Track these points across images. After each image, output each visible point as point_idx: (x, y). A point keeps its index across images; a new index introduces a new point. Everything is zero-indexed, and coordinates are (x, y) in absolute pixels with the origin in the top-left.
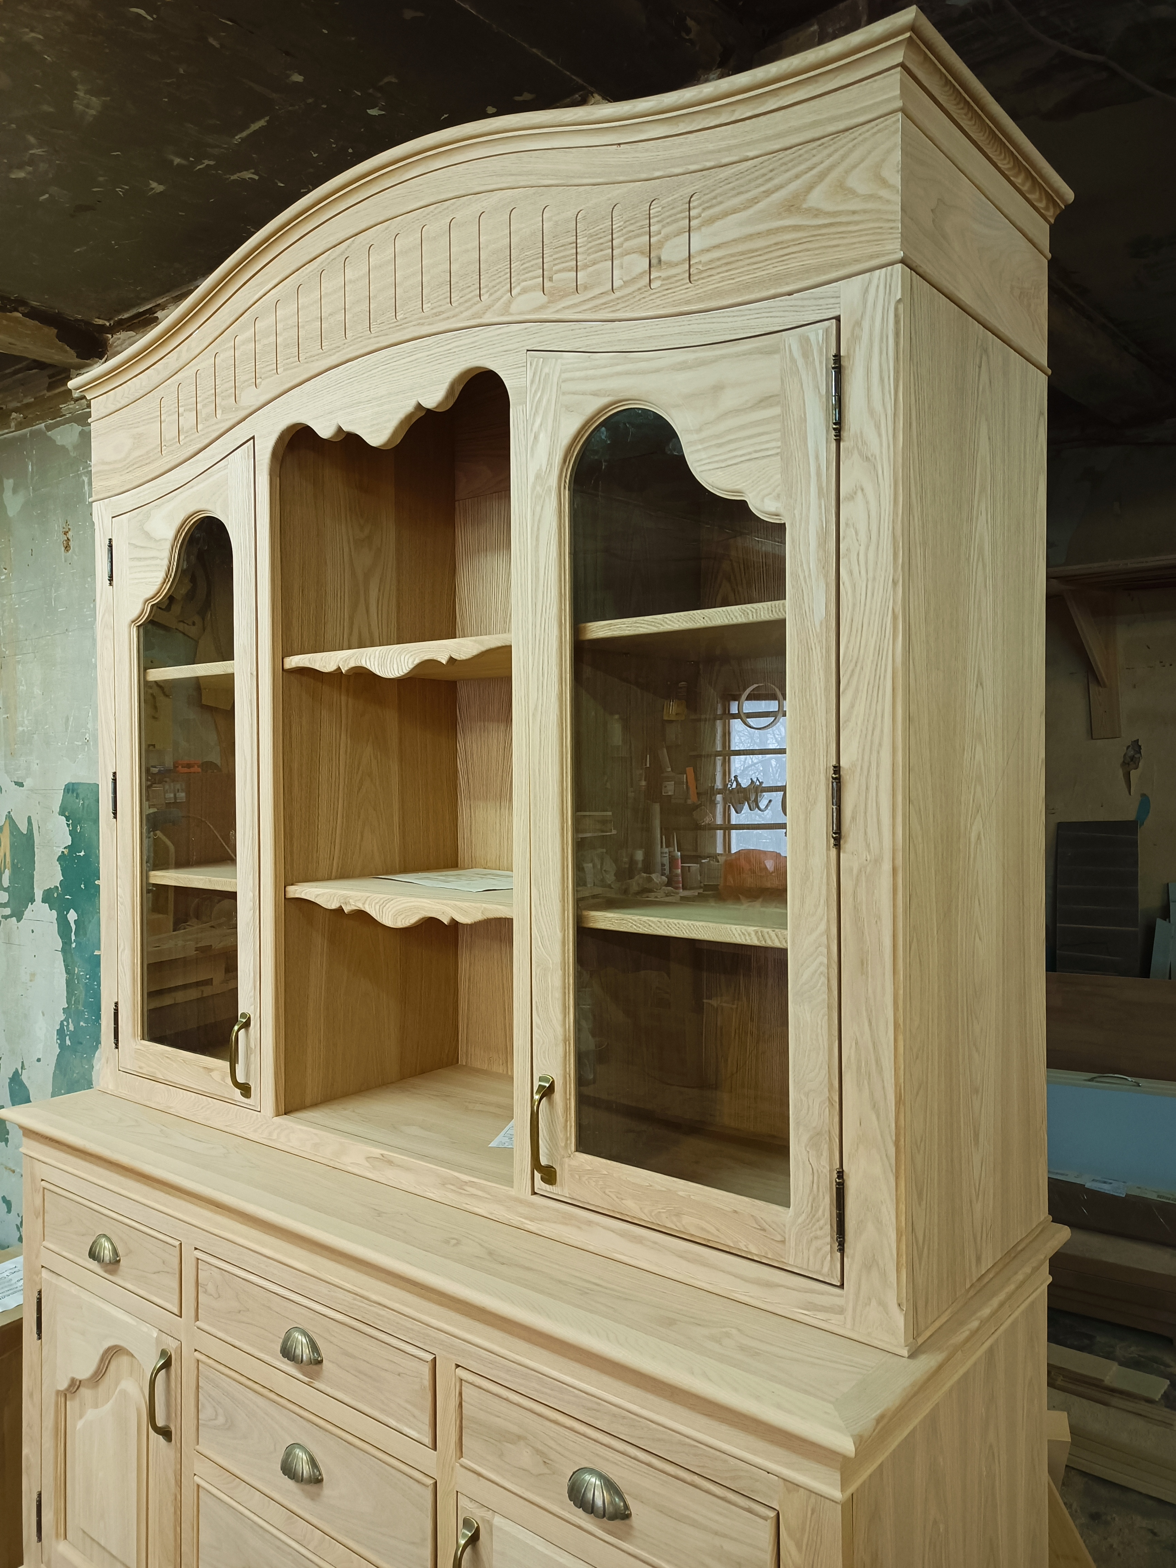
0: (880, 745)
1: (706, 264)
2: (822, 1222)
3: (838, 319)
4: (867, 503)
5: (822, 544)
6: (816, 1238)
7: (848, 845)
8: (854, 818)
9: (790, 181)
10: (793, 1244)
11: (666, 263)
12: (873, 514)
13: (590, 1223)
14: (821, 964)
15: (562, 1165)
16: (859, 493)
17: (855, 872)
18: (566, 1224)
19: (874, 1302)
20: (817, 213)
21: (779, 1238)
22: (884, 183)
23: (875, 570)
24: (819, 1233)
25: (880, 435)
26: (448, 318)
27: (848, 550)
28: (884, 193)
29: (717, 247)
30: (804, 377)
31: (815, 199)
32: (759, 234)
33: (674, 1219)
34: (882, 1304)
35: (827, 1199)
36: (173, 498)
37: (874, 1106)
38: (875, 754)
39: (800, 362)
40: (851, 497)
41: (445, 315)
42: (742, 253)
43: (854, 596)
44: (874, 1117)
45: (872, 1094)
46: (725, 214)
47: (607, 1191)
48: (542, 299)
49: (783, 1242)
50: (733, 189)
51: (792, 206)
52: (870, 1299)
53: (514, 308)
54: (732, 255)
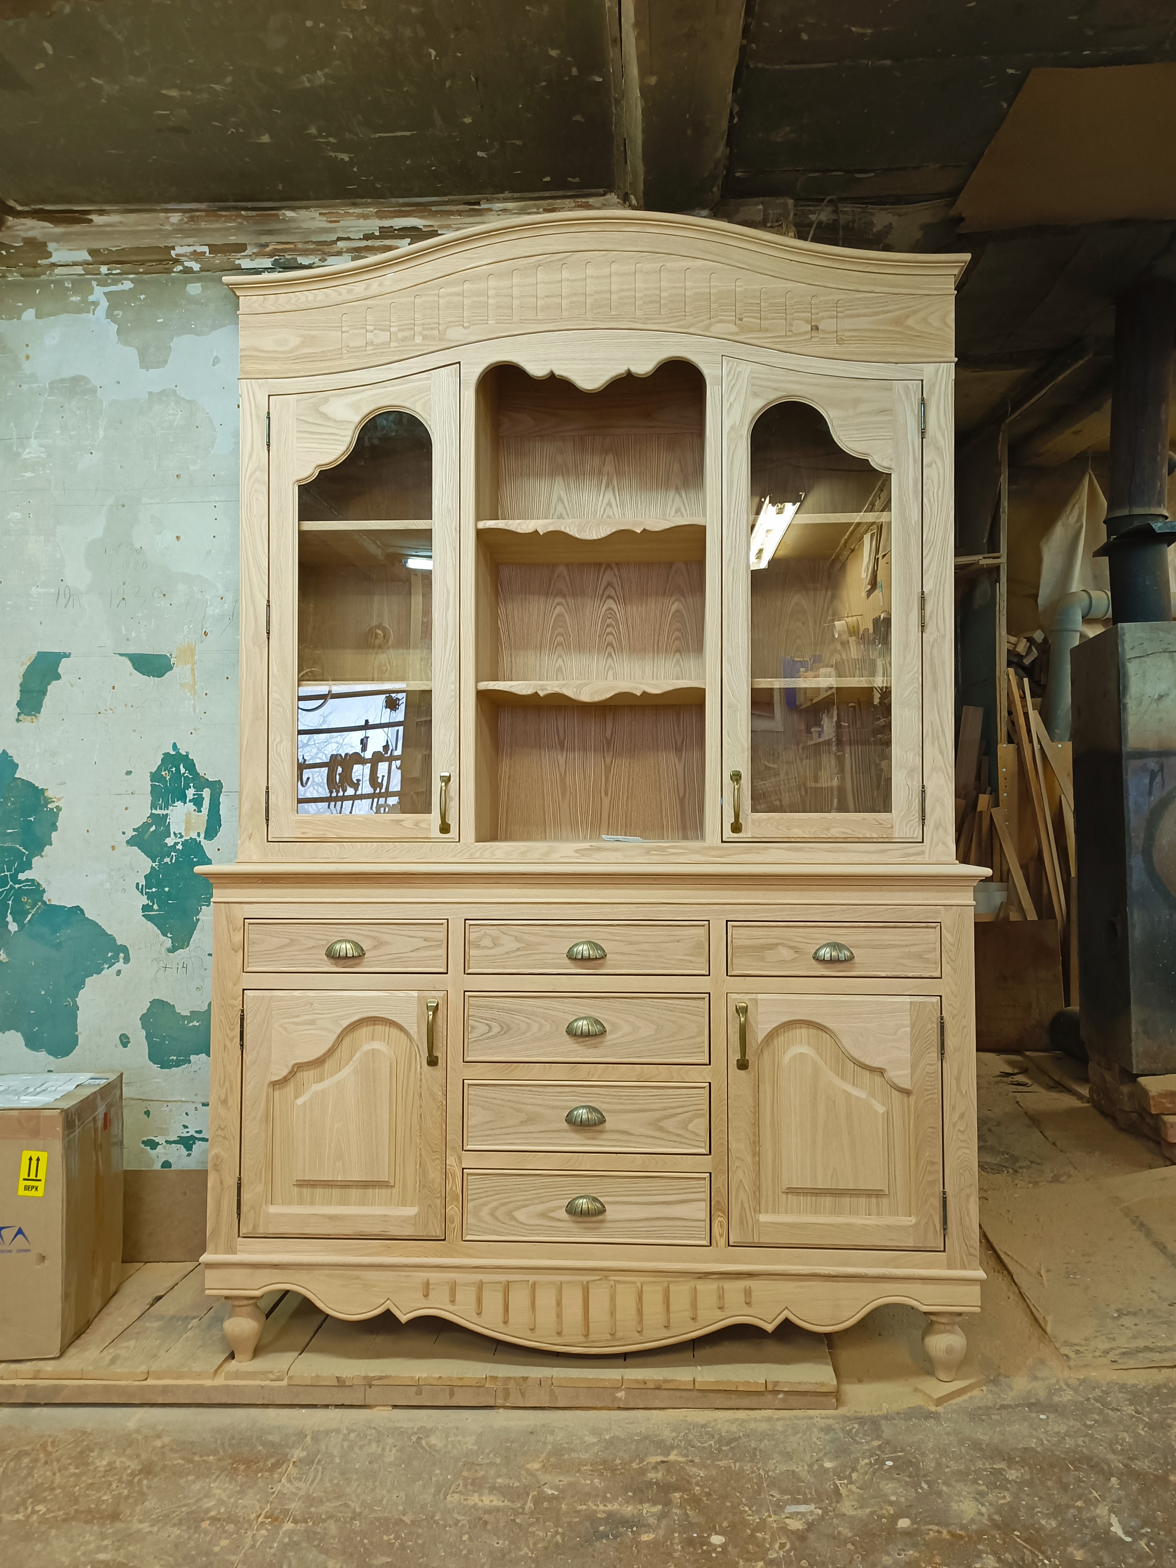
0: (945, 582)
1: (847, 337)
2: (914, 812)
3: (922, 381)
4: (938, 469)
5: (915, 485)
6: (911, 821)
7: (928, 630)
8: (931, 617)
9: (896, 310)
10: (897, 826)
11: (821, 330)
12: (941, 475)
13: (766, 848)
14: (914, 687)
15: (746, 819)
16: (934, 464)
17: (931, 642)
18: (748, 853)
19: (940, 844)
20: (912, 329)
21: (890, 826)
22: (947, 325)
23: (942, 501)
24: (912, 818)
25: (944, 439)
26: (658, 323)
27: (928, 490)
28: (946, 329)
29: (855, 330)
30: (906, 404)
31: (910, 322)
32: (879, 331)
33: (825, 832)
34: (944, 843)
35: (917, 800)
36: (360, 392)
37: (941, 752)
38: (942, 586)
39: (904, 397)
40: (930, 465)
41: (655, 321)
42: (869, 337)
43: (931, 512)
44: (940, 757)
45: (939, 746)
46: (859, 316)
47: (780, 828)
48: (735, 329)
49: (892, 827)
50: (864, 304)
51: (898, 322)
52: (938, 843)
53: (713, 329)
54: (863, 337)
